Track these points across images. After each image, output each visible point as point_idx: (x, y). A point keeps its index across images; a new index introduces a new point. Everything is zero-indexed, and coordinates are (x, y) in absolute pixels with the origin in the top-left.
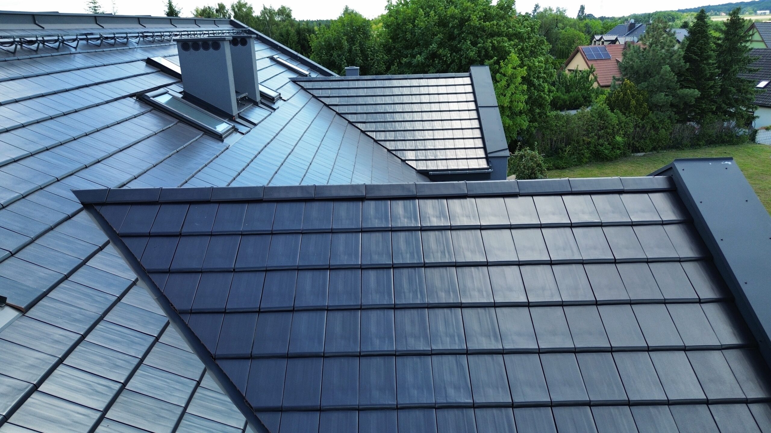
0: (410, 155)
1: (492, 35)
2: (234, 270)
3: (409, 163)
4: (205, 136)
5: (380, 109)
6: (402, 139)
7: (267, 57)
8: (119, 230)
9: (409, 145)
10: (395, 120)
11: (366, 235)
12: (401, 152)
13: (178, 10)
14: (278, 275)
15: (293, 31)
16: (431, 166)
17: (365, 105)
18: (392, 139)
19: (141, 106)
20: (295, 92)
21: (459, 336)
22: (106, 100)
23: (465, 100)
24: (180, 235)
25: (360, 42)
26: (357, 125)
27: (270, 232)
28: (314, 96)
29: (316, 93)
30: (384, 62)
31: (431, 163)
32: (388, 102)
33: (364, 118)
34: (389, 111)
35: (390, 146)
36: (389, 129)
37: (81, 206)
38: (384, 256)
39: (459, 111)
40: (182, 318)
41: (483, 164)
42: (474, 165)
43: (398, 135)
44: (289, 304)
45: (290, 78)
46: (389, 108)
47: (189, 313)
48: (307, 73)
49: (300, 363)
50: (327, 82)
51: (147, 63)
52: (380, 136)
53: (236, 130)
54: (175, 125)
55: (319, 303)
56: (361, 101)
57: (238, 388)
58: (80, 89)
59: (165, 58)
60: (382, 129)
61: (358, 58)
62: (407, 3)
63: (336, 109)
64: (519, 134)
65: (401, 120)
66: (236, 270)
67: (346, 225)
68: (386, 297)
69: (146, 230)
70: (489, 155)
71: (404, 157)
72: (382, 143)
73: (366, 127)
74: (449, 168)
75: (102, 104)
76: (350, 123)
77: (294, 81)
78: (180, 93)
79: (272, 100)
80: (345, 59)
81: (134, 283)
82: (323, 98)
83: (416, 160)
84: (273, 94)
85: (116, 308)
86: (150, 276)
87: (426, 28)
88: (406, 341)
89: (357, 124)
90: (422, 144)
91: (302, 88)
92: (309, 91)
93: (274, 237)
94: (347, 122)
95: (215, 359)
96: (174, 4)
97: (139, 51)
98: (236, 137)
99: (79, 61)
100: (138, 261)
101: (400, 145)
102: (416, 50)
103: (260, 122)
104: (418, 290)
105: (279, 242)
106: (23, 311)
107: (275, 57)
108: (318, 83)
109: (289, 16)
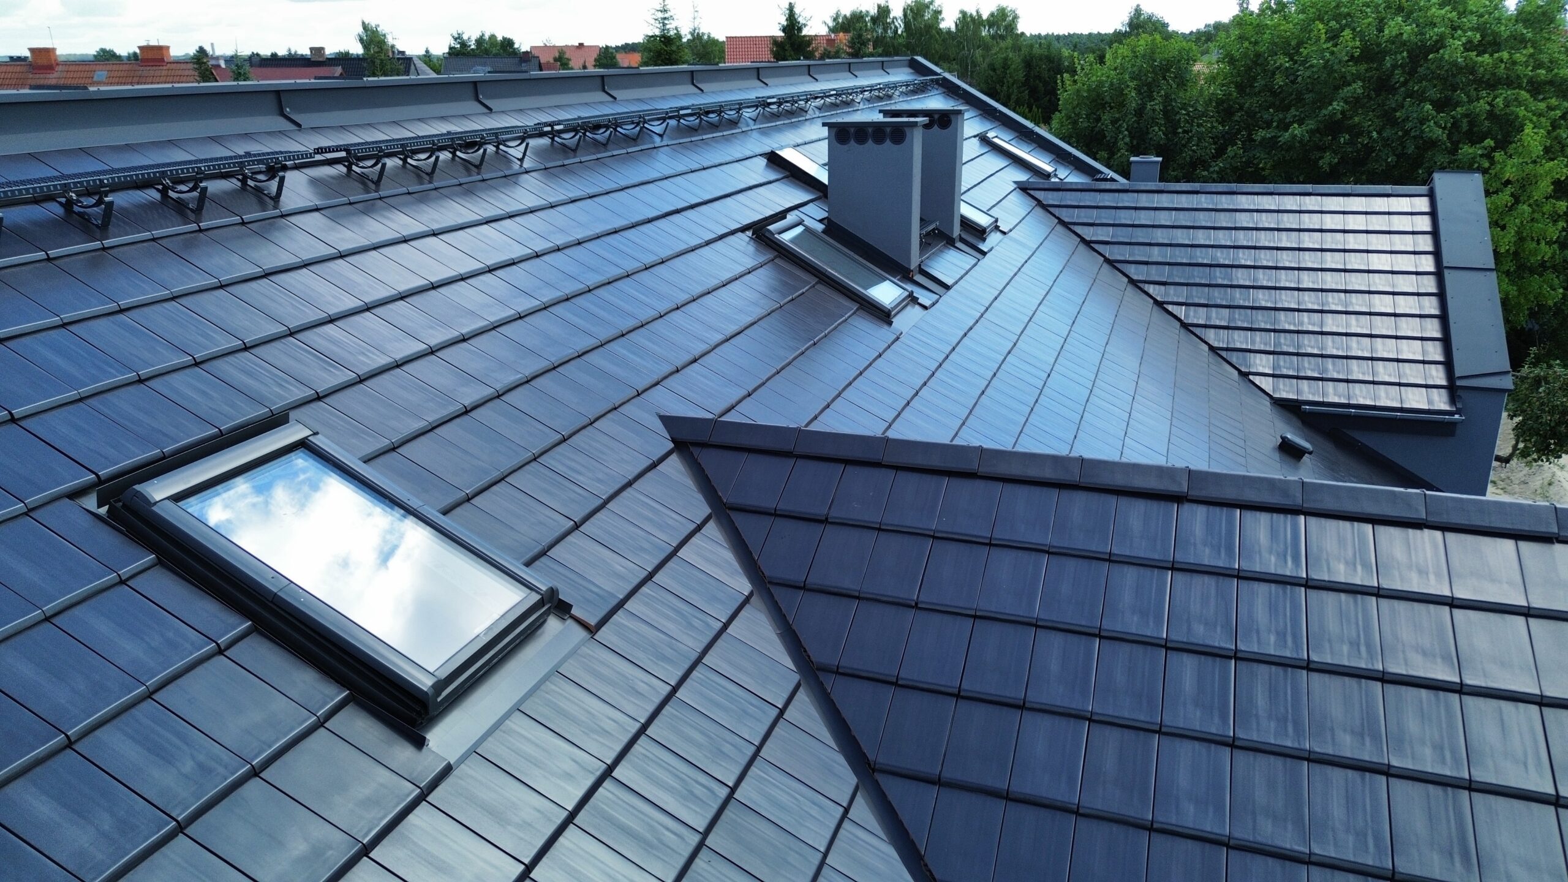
0: (1262, 364)
1: (1493, 83)
2: (916, 604)
3: (1257, 380)
4: (860, 312)
5: (1201, 256)
6: (1245, 325)
7: (975, 136)
8: (728, 497)
9: (1259, 341)
10: (1235, 283)
11: (1180, 577)
12: (1240, 354)
13: (804, 22)
14: (996, 628)
15: (1016, 59)
16: (1308, 392)
17: (1171, 245)
18: (1224, 323)
19: (757, 250)
20: (1024, 213)
21: (1377, 838)
22: (707, 239)
23: (1411, 249)
24: (825, 521)
25: (1167, 96)
26: (1146, 287)
27: (987, 541)
28: (1061, 222)
29: (1066, 215)
30: (1212, 138)
31: (1309, 387)
32: (1223, 243)
33: (1164, 274)
34: (1222, 262)
35: (1214, 338)
36: (1219, 302)
37: (671, 445)
38: (1219, 629)
39: (1393, 272)
40: (821, 679)
41: (1440, 402)
42: (1416, 400)
43: (1237, 316)
44: (1016, 693)
45: (1015, 182)
46: (1222, 257)
47: (833, 672)
48: (1049, 168)
49: (1030, 815)
50: (1092, 194)
51: (768, 160)
52: (1197, 316)
53: (913, 299)
54: (810, 288)
55: (1075, 704)
56: (1160, 236)
57: (913, 836)
58: (667, 218)
59: (798, 148)
60: (1202, 301)
61: (1156, 128)
62: (1284, 6)
63: (1106, 250)
64: (1532, 314)
65: (1247, 283)
66: (919, 606)
67: (1141, 549)
68: (1216, 720)
69: (769, 504)
70: (1459, 383)
71: (1246, 366)
72: (1197, 331)
73: (1166, 294)
74: (1353, 402)
75: (700, 246)
76: (1133, 282)
77: (1023, 188)
78: (821, 221)
79: (980, 233)
80: (1127, 130)
81: (747, 600)
82: (1080, 227)
83: (1273, 376)
84: (983, 220)
85: (720, 642)
86: (773, 589)
87: (1325, 66)
88: (1255, 821)
89: (1146, 285)
90: (1293, 340)
91: (1039, 203)
92: (1051, 209)
93: (995, 552)
94: (1126, 280)
95: (874, 770)
96: (797, 10)
97: (755, 134)
98: (914, 312)
99: (664, 162)
100: (754, 559)
101: (1240, 340)
102: (1293, 112)
103: (956, 283)
104: (1290, 716)
105: (1004, 564)
106: (592, 630)
107: (990, 135)
108: (1073, 193)
109: (1011, 27)
